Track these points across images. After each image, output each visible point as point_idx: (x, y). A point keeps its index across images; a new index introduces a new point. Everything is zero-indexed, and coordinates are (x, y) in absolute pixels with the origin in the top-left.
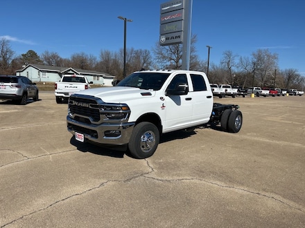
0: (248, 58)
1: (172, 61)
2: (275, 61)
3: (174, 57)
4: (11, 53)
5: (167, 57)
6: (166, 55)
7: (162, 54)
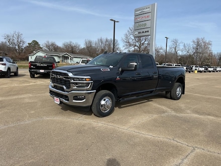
0: (190, 44)
1: (136, 47)
2: (210, 46)
3: (137, 44)
4: (24, 42)
5: (133, 45)
6: (132, 43)
7: (129, 43)
